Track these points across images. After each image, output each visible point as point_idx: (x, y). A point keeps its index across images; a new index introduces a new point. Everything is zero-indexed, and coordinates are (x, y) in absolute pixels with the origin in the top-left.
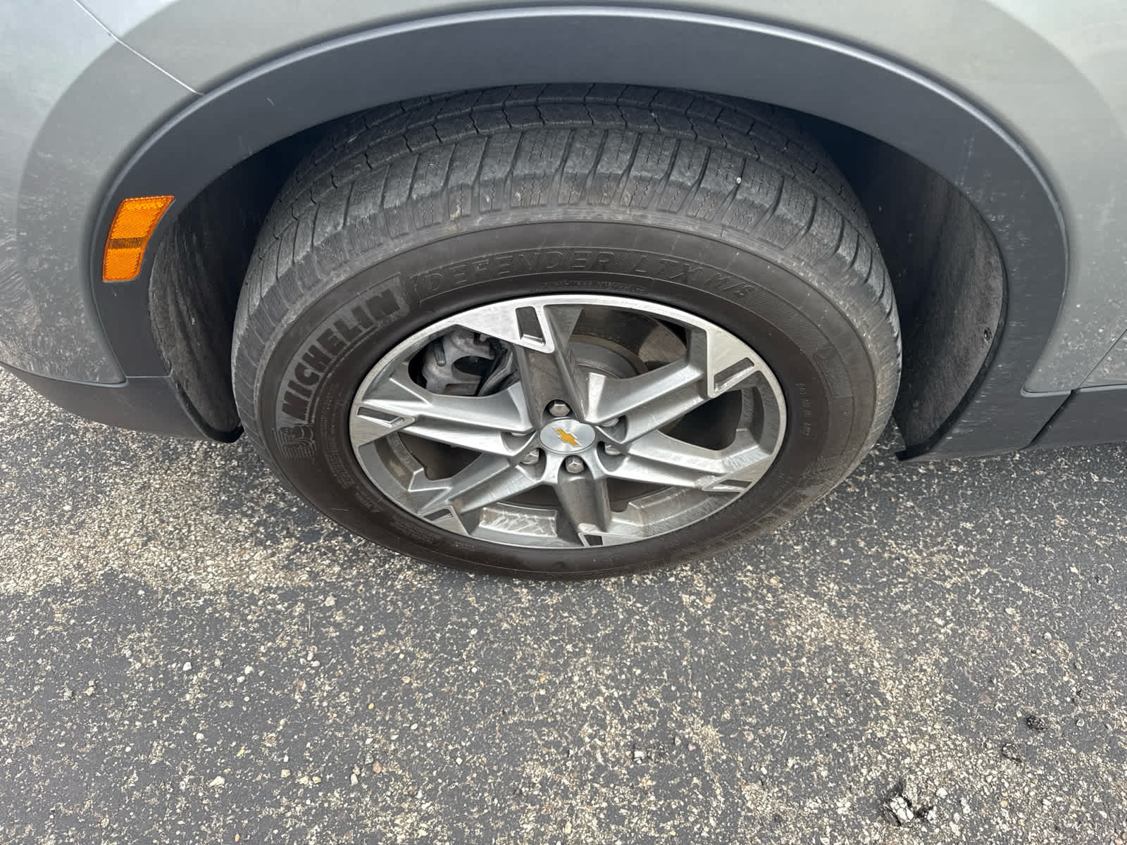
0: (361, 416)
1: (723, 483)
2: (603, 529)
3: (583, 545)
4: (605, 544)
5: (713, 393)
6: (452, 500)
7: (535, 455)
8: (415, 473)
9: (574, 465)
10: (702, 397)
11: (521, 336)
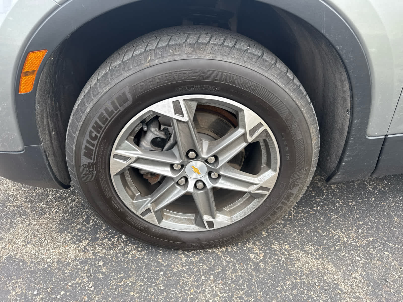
0: (114, 159)
1: (259, 189)
2: (214, 218)
3: (206, 228)
4: (215, 227)
5: (250, 140)
6: (152, 203)
7: (184, 180)
8: (137, 195)
9: (200, 185)
10: (245, 142)
11: (175, 114)
